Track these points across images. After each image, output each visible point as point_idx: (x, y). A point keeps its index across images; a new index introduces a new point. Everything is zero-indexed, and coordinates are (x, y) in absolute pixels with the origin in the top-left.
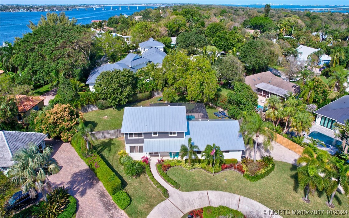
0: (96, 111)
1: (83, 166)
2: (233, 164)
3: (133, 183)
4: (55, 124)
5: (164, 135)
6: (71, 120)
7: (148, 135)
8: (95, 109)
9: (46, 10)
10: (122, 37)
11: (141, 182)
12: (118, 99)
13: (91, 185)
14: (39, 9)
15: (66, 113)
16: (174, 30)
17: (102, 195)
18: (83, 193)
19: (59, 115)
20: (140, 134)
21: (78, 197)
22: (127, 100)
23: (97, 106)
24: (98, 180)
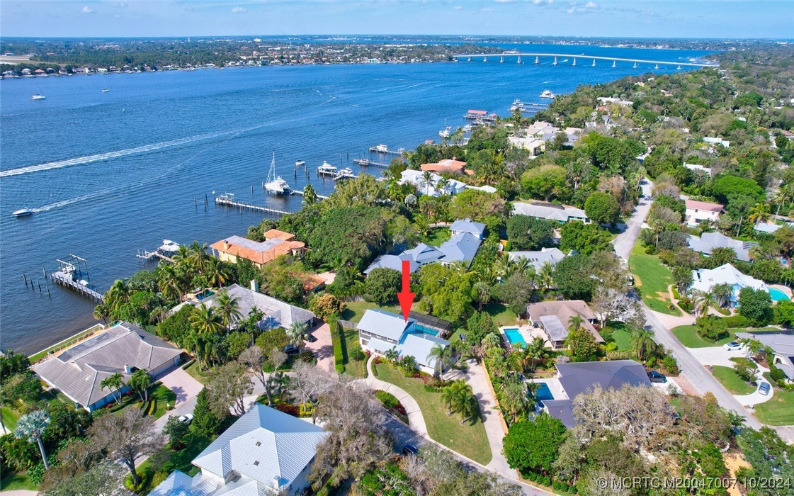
0: (362, 302)
1: (330, 343)
2: (425, 376)
3: (352, 362)
4: (321, 309)
5: (384, 338)
6: (332, 308)
7: (374, 335)
8: (362, 300)
9: (412, 60)
10: (467, 186)
11: (357, 365)
12: (380, 297)
13: (328, 356)
14: (401, 58)
15: (329, 303)
16: (543, 189)
17: (331, 364)
18: (322, 358)
19: (325, 303)
20: (369, 333)
21: (318, 359)
22: (388, 299)
23: (364, 298)
24: (333, 355)
